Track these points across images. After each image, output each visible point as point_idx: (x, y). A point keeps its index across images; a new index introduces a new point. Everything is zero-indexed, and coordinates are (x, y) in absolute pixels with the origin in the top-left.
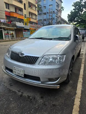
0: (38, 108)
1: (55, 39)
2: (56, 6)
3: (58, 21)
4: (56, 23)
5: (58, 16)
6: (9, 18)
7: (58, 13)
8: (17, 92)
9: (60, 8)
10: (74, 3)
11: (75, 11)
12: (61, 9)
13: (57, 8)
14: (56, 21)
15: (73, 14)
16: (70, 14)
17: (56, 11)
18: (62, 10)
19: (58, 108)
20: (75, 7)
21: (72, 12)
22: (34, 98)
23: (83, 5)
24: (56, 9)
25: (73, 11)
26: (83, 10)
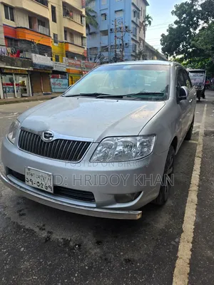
0: (90, 268)
1: (130, 97)
2: (132, 14)
3: (137, 51)
4: (132, 55)
5: (138, 39)
6: (13, 43)
7: (138, 30)
8: (37, 230)
9: (142, 19)
10: (176, 6)
11: (180, 26)
12: (144, 21)
13: (134, 19)
14: (134, 51)
15: (174, 35)
16: (167, 34)
17: (132, 26)
18: (147, 23)
19: (138, 267)
20: (179, 16)
21: (171, 30)
22: (79, 246)
23: (199, 12)
24: (133, 21)
25: (175, 26)
26: (198, 25)
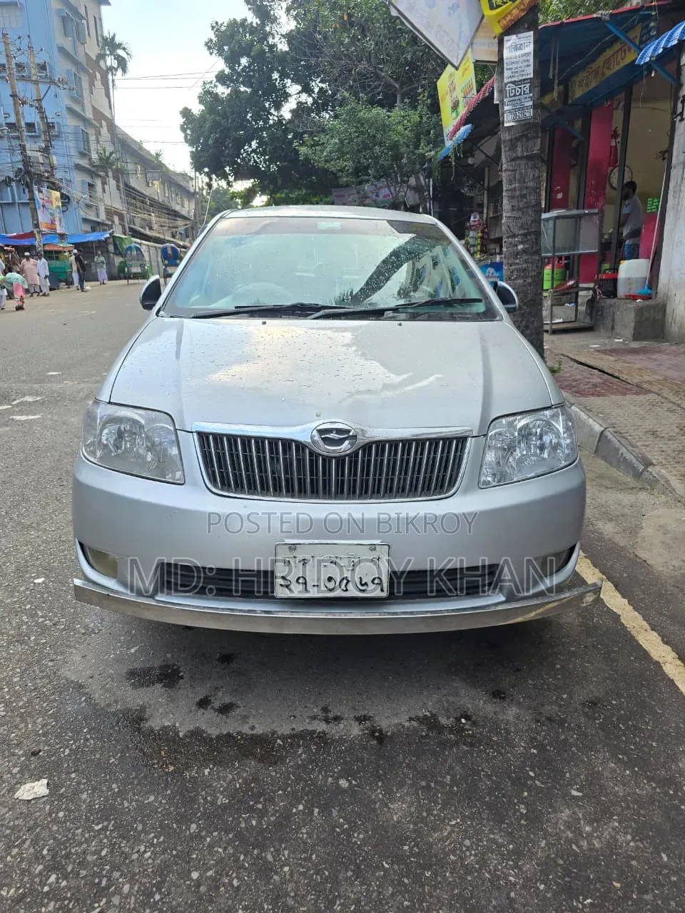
3: (94, 156)
4: (78, 167)
5: (89, 114)
7: (85, 85)
9: (93, 51)
10: (215, 27)
12: (102, 57)
13: (68, 44)
14: (83, 155)
15: (225, 116)
16: (197, 109)
17: (61, 68)
22: (468, 718)
23: (283, 57)
24: (62, 50)
